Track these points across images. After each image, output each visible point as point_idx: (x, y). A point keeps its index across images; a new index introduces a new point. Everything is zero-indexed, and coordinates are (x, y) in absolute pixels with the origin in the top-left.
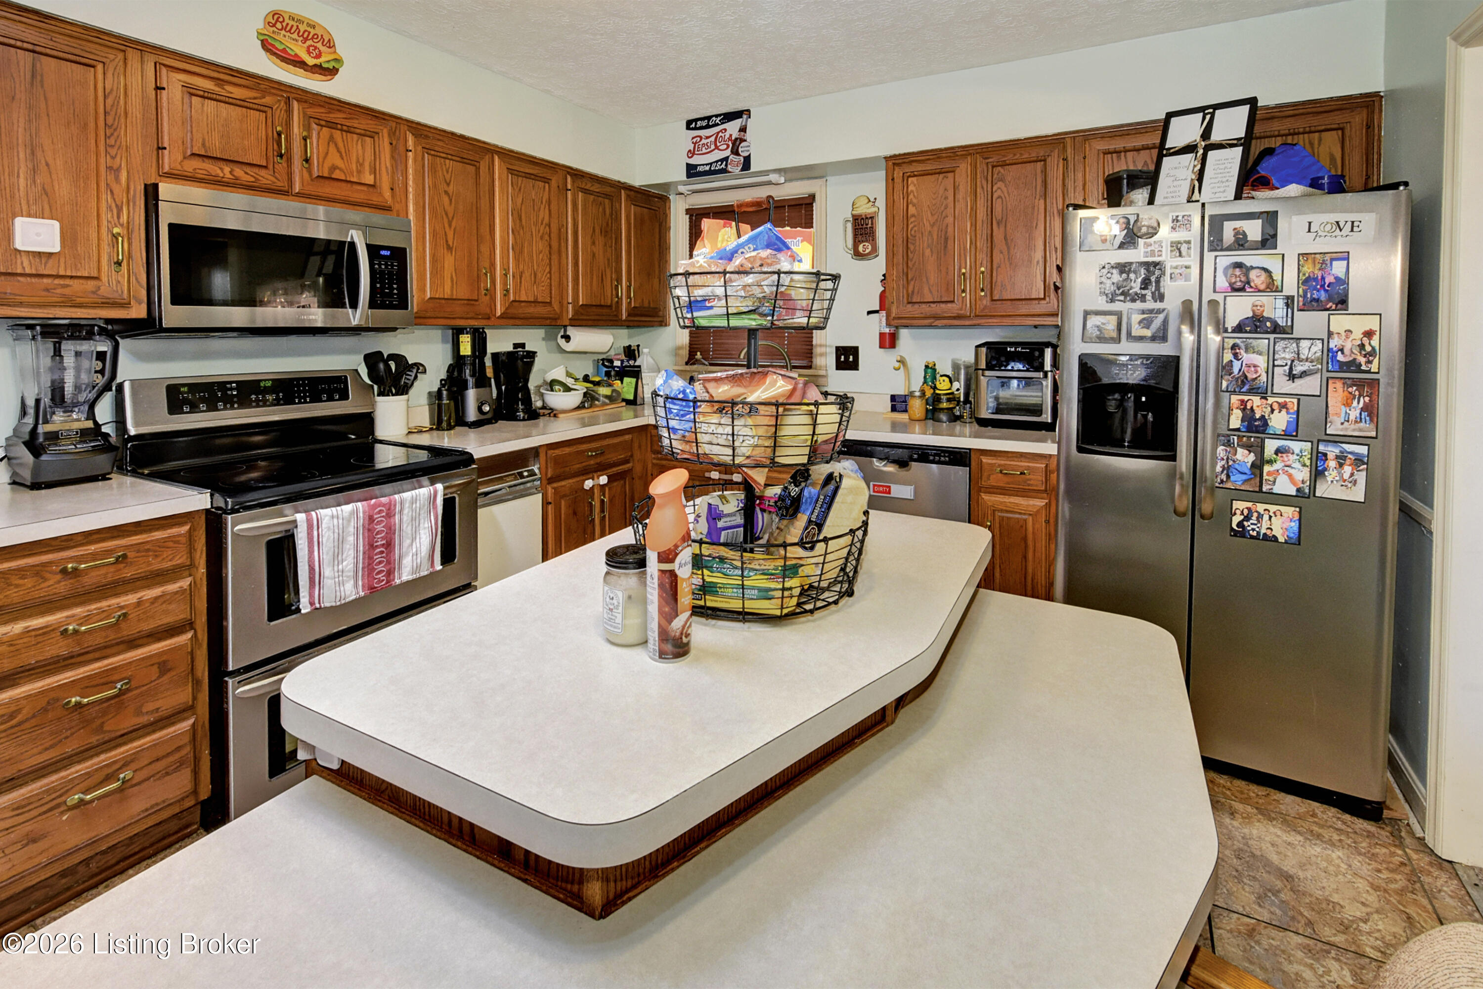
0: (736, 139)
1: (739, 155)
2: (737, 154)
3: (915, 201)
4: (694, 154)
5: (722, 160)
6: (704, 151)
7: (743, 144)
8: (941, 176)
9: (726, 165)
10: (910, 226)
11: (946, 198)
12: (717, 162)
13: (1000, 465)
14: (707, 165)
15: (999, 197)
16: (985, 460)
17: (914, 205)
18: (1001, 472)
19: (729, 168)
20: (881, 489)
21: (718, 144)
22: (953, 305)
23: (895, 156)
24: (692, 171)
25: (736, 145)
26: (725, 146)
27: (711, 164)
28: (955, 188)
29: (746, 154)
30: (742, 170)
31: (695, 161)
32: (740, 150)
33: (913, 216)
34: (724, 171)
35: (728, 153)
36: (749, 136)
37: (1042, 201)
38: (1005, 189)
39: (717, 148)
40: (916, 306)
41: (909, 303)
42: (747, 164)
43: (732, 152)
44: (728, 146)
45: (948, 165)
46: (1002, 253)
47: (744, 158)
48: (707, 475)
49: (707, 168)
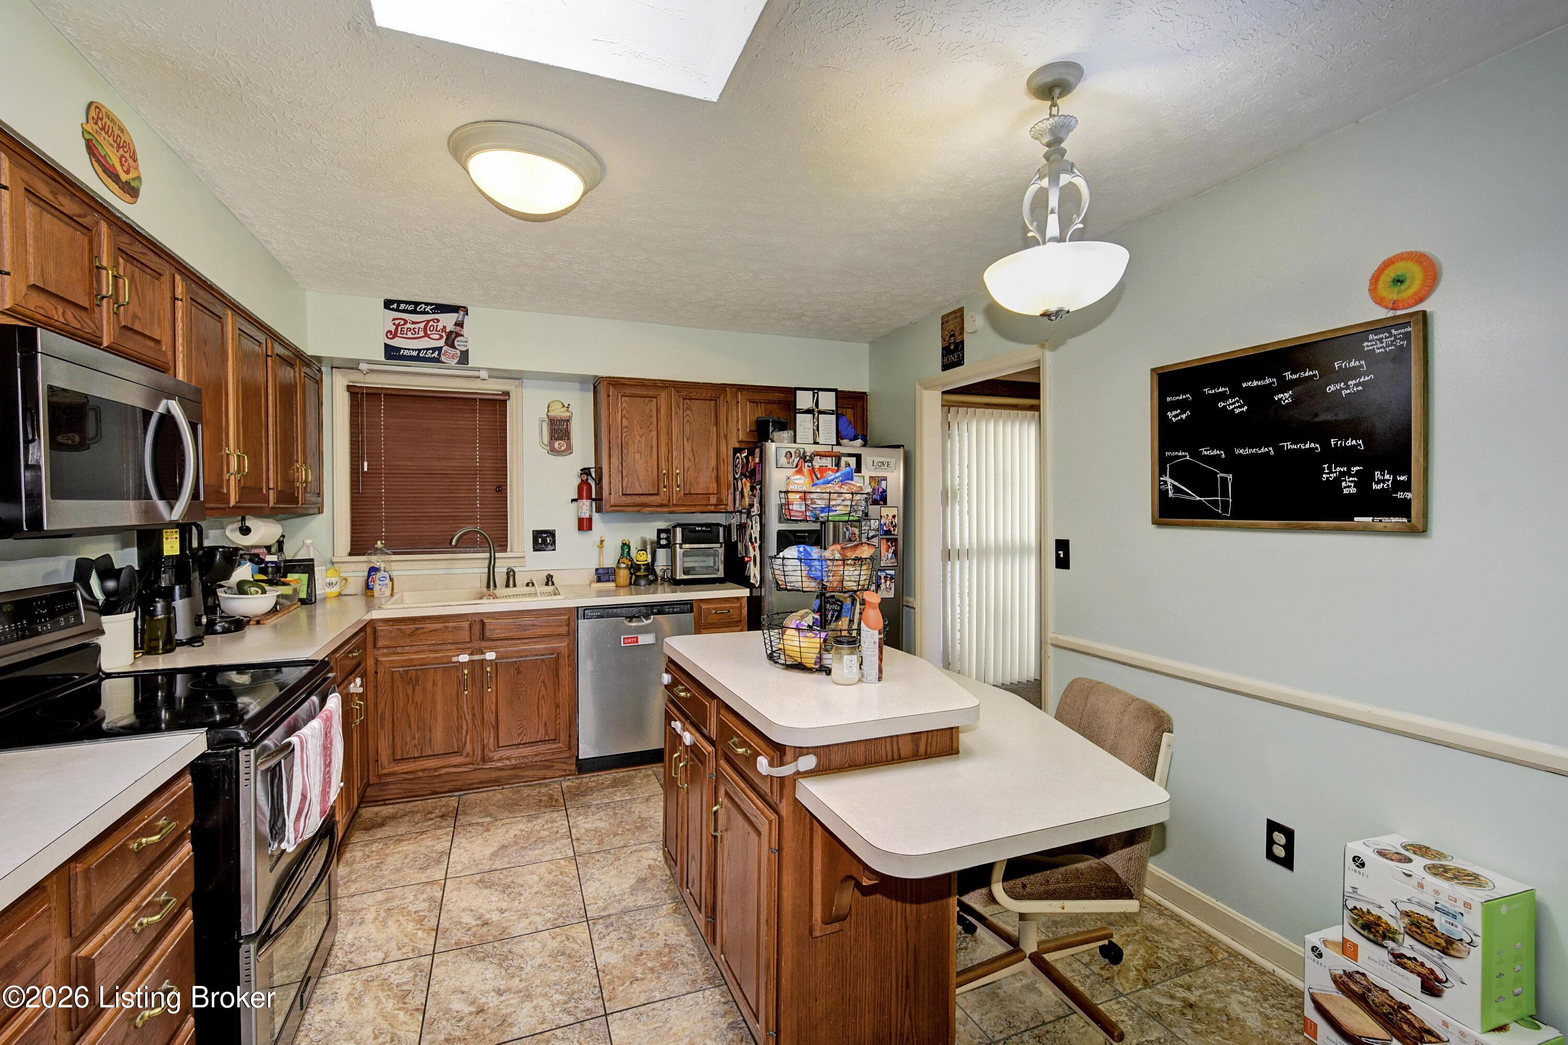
0: (451, 332)
1: (455, 348)
2: (453, 346)
3: (627, 415)
4: (395, 336)
5: (434, 349)
6: (410, 335)
7: (459, 338)
8: (648, 399)
9: (439, 355)
10: (624, 435)
11: (651, 417)
12: (427, 349)
13: (714, 609)
14: (416, 350)
15: (688, 421)
16: (704, 606)
17: (627, 419)
18: (716, 613)
19: (443, 358)
20: (630, 640)
21: (429, 332)
22: (658, 497)
23: (610, 377)
24: (392, 353)
25: (451, 338)
26: (438, 337)
27: (420, 350)
28: (658, 410)
29: (464, 349)
30: (458, 363)
31: (396, 342)
32: (456, 343)
33: (626, 427)
34: (437, 360)
35: (441, 343)
36: (465, 331)
37: (715, 428)
38: (691, 415)
39: (426, 335)
40: (629, 497)
41: (623, 495)
42: (464, 358)
43: (446, 343)
44: (441, 337)
45: (651, 393)
46: (690, 460)
47: (461, 352)
48: (454, 659)
49: (415, 354)
